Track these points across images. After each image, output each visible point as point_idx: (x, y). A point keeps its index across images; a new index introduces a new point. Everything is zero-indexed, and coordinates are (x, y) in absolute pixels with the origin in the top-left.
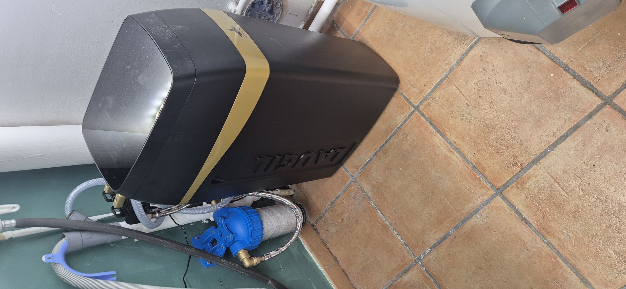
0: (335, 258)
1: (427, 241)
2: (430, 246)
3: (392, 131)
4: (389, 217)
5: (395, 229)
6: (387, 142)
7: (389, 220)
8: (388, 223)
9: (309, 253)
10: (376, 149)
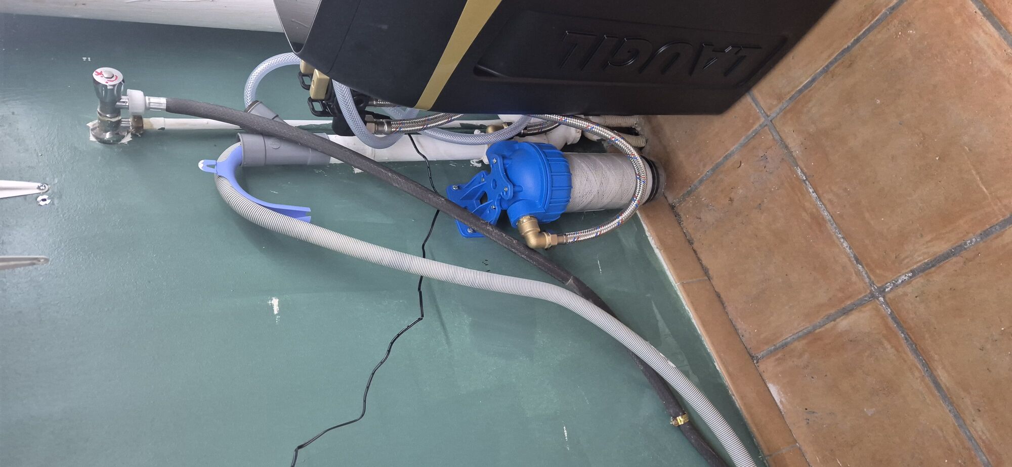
0: (706, 271)
1: (907, 257)
2: (912, 268)
3: (875, 17)
4: (830, 201)
5: (838, 226)
6: (857, 41)
7: (829, 206)
8: (826, 214)
9: (657, 251)
10: (829, 57)
